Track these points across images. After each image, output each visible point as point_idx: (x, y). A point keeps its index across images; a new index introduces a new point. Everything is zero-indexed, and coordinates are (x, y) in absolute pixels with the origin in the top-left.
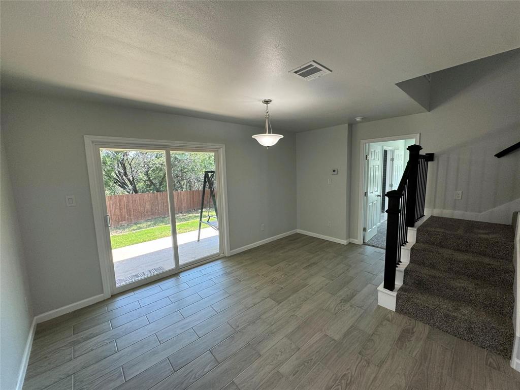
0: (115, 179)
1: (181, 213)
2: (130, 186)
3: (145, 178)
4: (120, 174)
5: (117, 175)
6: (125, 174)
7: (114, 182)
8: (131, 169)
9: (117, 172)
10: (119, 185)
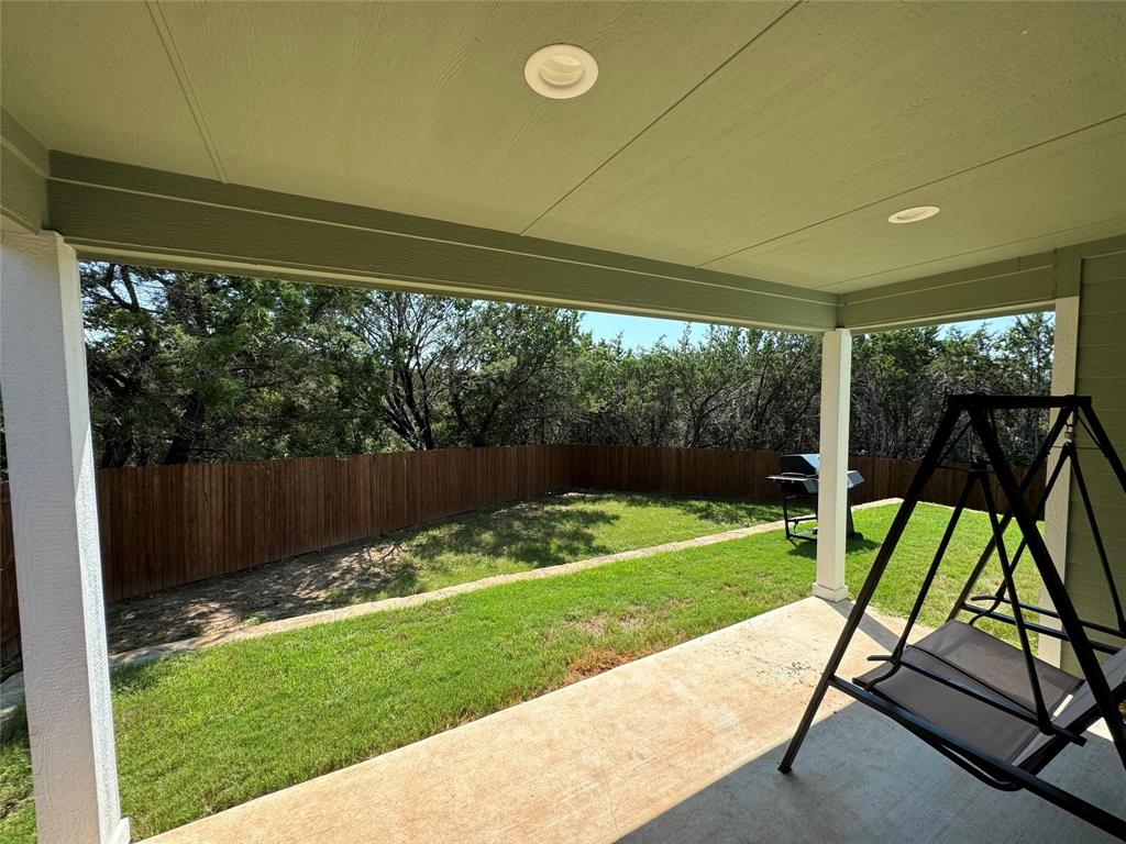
0: (385, 410)
1: (525, 500)
2: (417, 429)
3: (449, 411)
4: (398, 401)
5: (391, 404)
6: (410, 401)
7: (384, 419)
8: (425, 387)
9: (391, 395)
10: (394, 427)
